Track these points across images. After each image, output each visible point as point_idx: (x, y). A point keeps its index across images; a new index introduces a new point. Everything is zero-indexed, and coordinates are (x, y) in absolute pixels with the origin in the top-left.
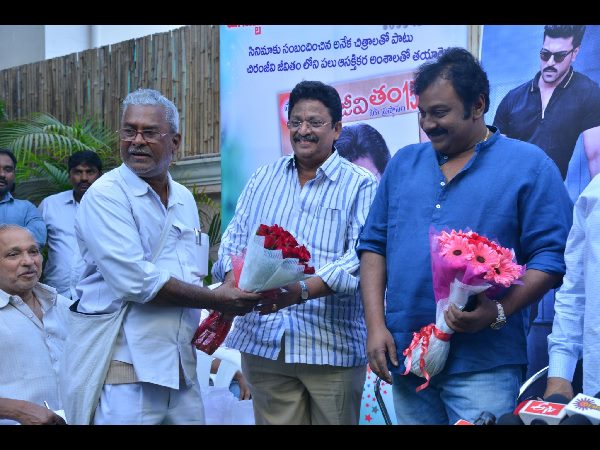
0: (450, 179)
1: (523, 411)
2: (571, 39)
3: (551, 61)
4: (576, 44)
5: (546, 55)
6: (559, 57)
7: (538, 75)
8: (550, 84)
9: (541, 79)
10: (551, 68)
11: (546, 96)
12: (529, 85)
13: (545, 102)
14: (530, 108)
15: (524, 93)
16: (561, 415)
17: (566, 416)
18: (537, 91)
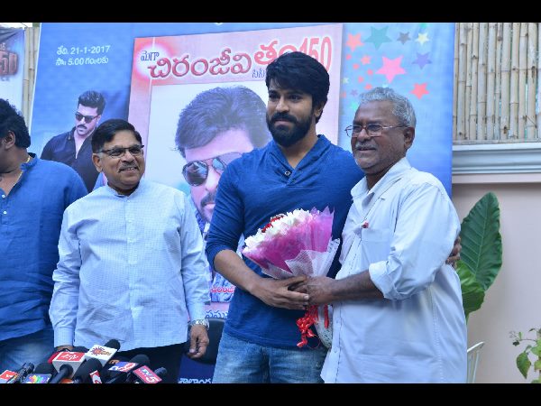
0: (7, 193)
1: (55, 360)
2: (96, 109)
3: (83, 121)
4: (99, 112)
5: (79, 117)
6: (88, 119)
7: (74, 129)
8: (82, 136)
9: (75, 132)
10: (82, 126)
11: (79, 144)
12: (67, 135)
13: (78, 147)
14: (68, 151)
15: (63, 140)
16: (82, 360)
17: (85, 361)
18: (73, 139)
